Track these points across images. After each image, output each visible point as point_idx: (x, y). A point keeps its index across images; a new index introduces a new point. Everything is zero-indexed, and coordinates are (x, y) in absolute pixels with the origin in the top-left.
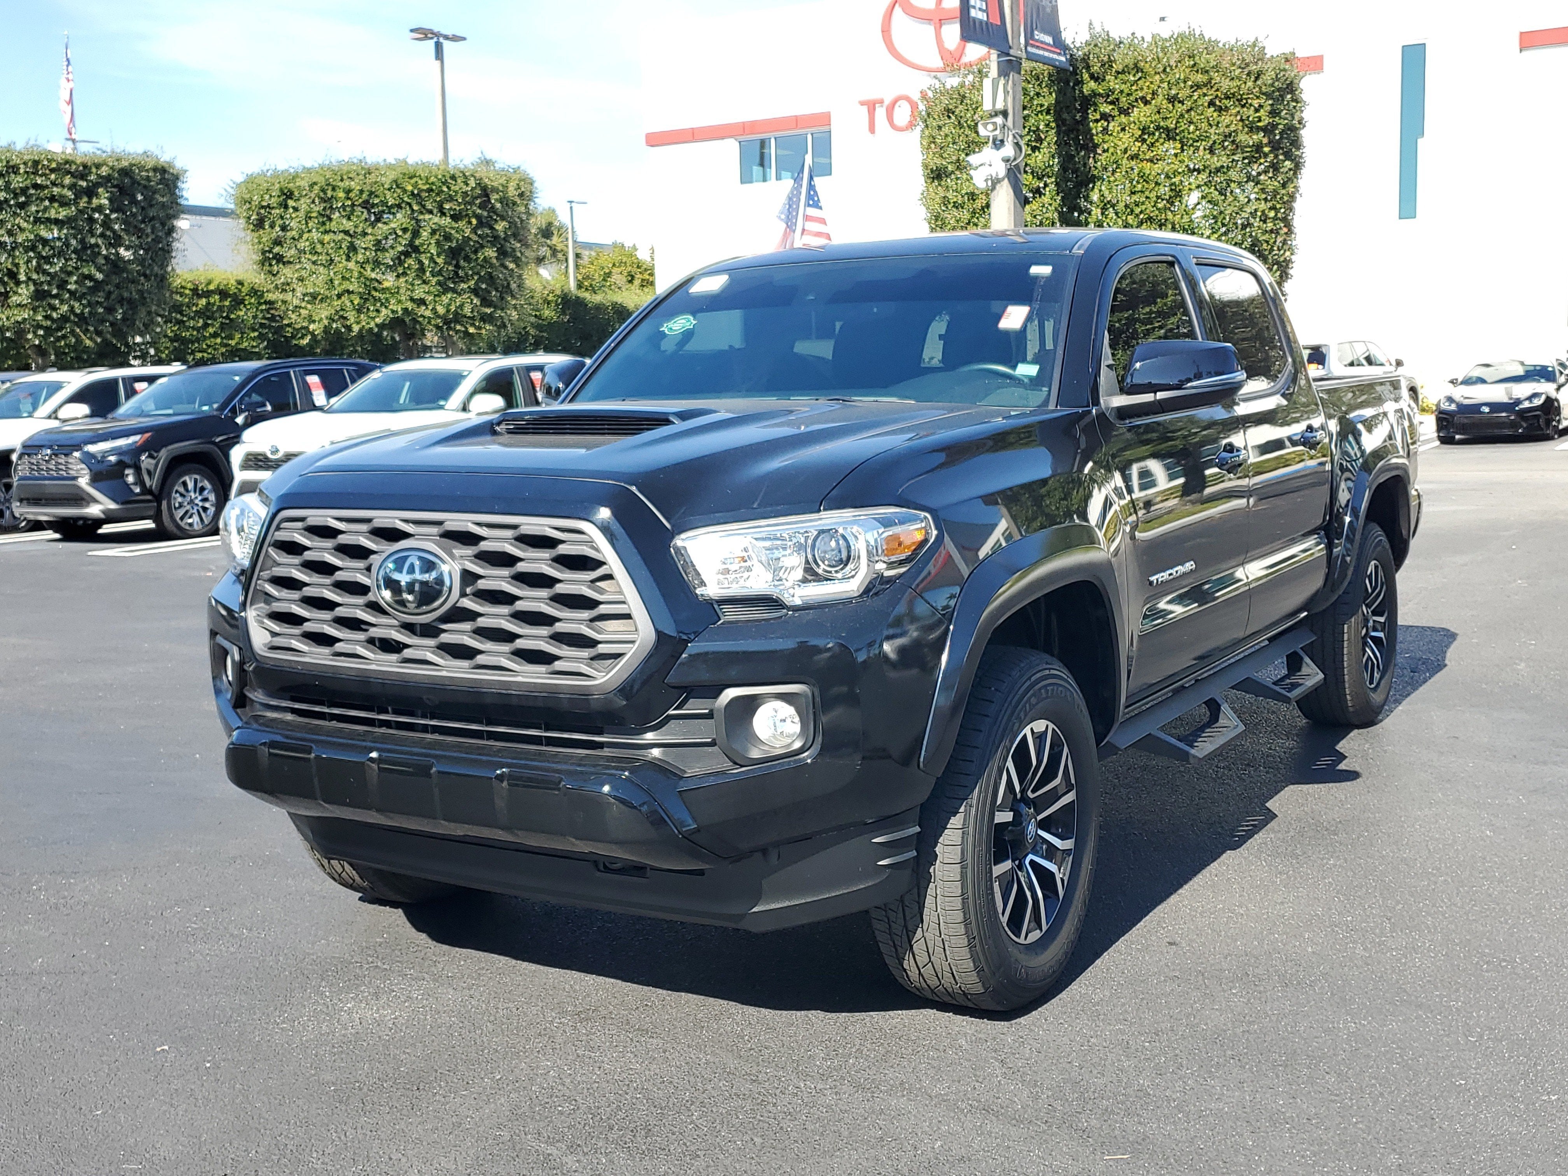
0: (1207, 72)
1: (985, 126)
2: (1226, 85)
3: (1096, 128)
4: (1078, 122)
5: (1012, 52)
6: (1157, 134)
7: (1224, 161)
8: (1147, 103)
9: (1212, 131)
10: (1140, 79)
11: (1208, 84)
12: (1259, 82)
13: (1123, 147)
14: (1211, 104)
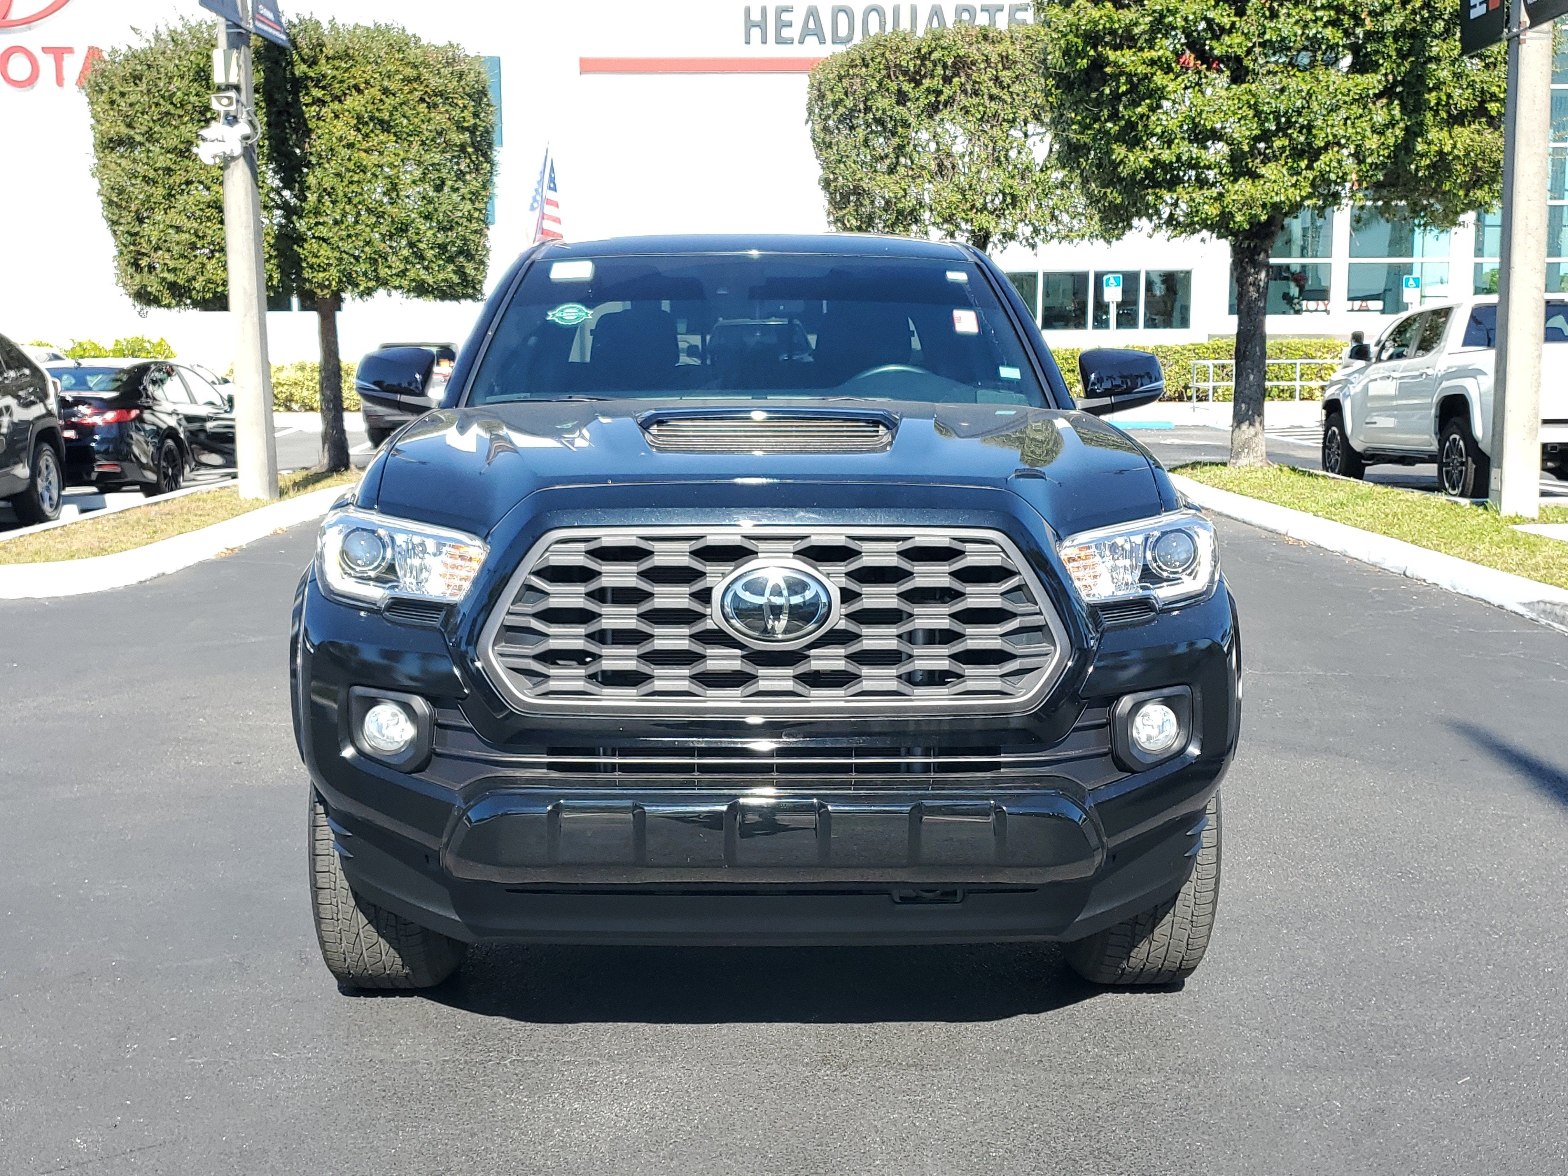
0: (416, 67)
1: (219, 99)
2: (434, 82)
3: (310, 112)
4: (287, 103)
5: (243, 24)
6: (372, 124)
7: (437, 158)
8: (360, 91)
9: (424, 126)
10: (351, 67)
11: (418, 78)
12: (463, 83)
13: (338, 134)
14: (422, 100)
